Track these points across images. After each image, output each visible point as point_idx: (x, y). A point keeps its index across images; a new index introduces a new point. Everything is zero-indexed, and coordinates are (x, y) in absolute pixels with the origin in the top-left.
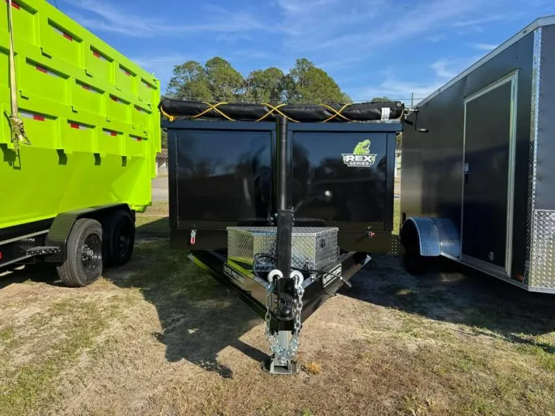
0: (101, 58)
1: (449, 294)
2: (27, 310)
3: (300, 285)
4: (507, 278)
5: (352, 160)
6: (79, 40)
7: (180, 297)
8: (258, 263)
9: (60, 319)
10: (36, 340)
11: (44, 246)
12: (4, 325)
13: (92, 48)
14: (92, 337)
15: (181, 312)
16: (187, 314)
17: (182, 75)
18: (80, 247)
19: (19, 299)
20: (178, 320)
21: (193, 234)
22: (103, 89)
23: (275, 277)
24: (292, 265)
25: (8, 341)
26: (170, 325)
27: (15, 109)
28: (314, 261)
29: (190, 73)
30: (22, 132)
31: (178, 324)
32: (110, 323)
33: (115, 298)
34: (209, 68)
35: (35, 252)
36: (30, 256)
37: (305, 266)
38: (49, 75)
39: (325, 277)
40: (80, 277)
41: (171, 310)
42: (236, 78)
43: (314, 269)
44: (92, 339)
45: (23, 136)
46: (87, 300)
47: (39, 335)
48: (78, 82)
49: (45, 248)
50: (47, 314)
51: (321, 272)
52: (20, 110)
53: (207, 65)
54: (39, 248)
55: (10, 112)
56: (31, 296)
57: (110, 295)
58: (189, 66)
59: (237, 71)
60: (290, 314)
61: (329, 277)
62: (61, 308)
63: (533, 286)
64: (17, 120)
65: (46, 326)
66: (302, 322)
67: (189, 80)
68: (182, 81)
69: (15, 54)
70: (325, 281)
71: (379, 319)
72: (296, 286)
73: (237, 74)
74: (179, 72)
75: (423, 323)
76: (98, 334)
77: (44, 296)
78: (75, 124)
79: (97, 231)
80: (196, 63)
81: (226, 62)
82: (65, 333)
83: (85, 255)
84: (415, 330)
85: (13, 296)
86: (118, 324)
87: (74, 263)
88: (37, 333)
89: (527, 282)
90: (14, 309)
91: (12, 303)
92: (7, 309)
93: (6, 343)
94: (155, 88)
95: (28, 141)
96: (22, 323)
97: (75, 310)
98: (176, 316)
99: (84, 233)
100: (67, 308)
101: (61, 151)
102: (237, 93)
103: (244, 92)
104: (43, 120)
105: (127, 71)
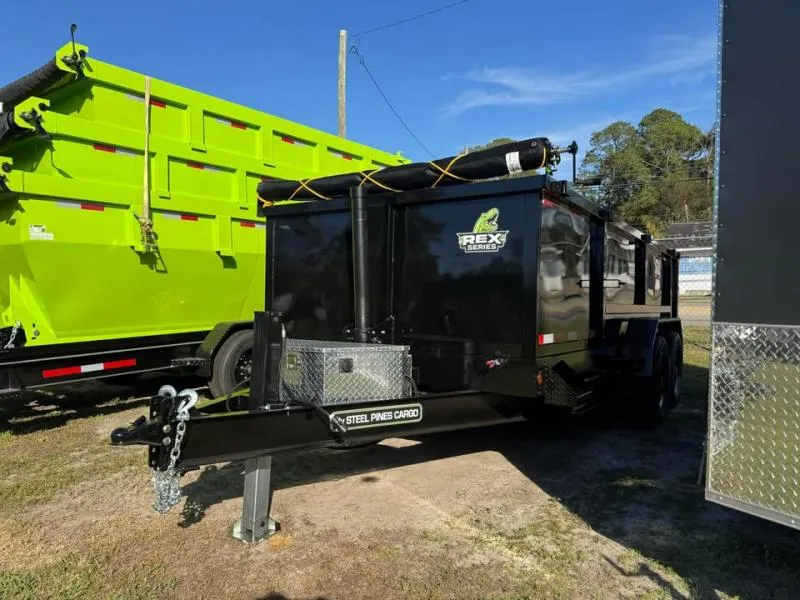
0: (295, 143)
5: (471, 242)
13: (278, 134)
17: (604, 145)
27: (145, 210)
29: (615, 140)
34: (645, 128)
35: (182, 362)
36: (175, 366)
42: (689, 135)
49: (194, 359)
53: (642, 124)
54: (188, 359)
58: (613, 131)
59: (692, 124)
67: (614, 150)
68: (603, 153)
73: (692, 129)
74: (598, 140)
78: (248, 223)
80: (625, 124)
81: (674, 115)
101: (218, 253)
102: (691, 159)
103: (703, 156)
104: (196, 220)
105: (346, 155)
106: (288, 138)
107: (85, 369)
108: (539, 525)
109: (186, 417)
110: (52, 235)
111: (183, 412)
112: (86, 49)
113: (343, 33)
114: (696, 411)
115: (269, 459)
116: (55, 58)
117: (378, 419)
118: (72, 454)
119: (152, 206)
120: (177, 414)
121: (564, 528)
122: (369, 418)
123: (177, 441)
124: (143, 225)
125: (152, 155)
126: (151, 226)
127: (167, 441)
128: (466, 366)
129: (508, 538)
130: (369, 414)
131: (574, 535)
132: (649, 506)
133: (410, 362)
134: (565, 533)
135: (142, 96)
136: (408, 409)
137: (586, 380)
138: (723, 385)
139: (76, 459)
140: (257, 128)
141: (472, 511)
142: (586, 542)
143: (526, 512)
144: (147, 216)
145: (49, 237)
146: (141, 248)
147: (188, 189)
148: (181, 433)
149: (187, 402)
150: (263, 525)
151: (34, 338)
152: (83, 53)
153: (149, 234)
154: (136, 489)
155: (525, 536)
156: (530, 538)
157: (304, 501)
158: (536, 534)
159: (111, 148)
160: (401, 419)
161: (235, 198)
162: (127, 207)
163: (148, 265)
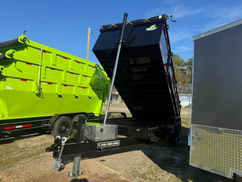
0: (80, 63)
11: (47, 124)
13: (76, 61)
18: (58, 126)
22: (80, 74)
28: (95, 137)
35: (44, 125)
42: (181, 62)
48: (68, 72)
55: (37, 83)
59: (182, 59)
73: (182, 60)
78: (65, 85)
81: (178, 56)
101: (57, 94)
102: (182, 68)
103: (185, 68)
104: (52, 84)
105: (93, 67)
106: (78, 62)
107: (17, 127)
108: (149, 172)
109: (64, 144)
110: (12, 88)
111: (63, 143)
112: (27, 37)
113: (89, 29)
114: (185, 142)
115: (80, 155)
116: (18, 38)
117: (109, 145)
118: (14, 153)
119: (41, 80)
120: (62, 144)
121: (155, 173)
122: (107, 145)
123: (61, 151)
124: (38, 86)
125: (41, 66)
126: (40, 86)
127: (59, 151)
128: (129, 130)
129: (141, 176)
130: (107, 143)
131: (157, 174)
132: (175, 167)
133: (117, 129)
134: (155, 174)
135: (40, 50)
136: (116, 142)
137: (159, 134)
138: (193, 138)
139: (15, 154)
140: (70, 59)
141: (131, 169)
142: (160, 176)
143: (145, 169)
144: (39, 83)
145: (11, 88)
146: (37, 92)
147: (51, 76)
148: (63, 149)
149: (64, 140)
150: (78, 172)
151: (2, 117)
152: (26, 38)
153: (39, 88)
154: (38, 163)
155: (146, 175)
156: (147, 175)
157: (86, 166)
158: (148, 175)
159: (30, 64)
160: (115, 145)
161: (63, 78)
162: (33, 80)
163: (38, 96)
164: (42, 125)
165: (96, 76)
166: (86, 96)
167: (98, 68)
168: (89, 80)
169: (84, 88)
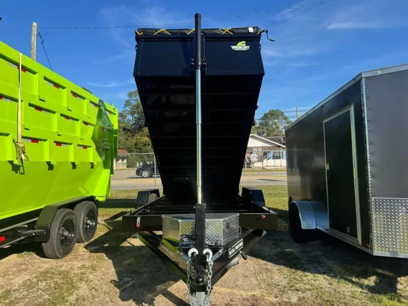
0: (78, 97)
1: (324, 257)
2: (20, 277)
3: (210, 259)
4: (359, 245)
6: (64, 88)
7: (129, 265)
8: (183, 241)
9: (44, 284)
10: (27, 300)
11: (34, 229)
12: (4, 289)
13: (72, 92)
14: (67, 297)
15: (130, 277)
16: (135, 278)
17: (134, 98)
18: (59, 230)
19: (15, 269)
20: (128, 282)
21: (139, 220)
22: (79, 119)
23: (193, 253)
24: (207, 243)
25: (7, 301)
26: (122, 286)
27: (20, 138)
28: (222, 239)
30: (24, 153)
31: (128, 285)
32: (79, 285)
33: (83, 266)
35: (28, 234)
36: (24, 237)
37: (216, 243)
38: (43, 113)
39: (230, 250)
40: (59, 252)
41: (123, 275)
43: (222, 244)
44: (67, 298)
45: (24, 155)
46: (63, 268)
47: (29, 296)
48: (62, 115)
49: (35, 231)
50: (34, 280)
51: (227, 247)
52: (23, 137)
54: (30, 231)
55: (17, 140)
56: (23, 267)
57: (80, 265)
60: (203, 281)
61: (233, 250)
62: (44, 275)
63: (376, 251)
64: (20, 145)
65: (34, 289)
66: (212, 285)
68: (134, 102)
69: (22, 101)
70: (230, 253)
71: (272, 278)
72: (208, 260)
74: (132, 96)
75: (303, 280)
76: (71, 294)
77: (33, 266)
78: (58, 144)
79: (72, 218)
82: (48, 294)
83: (63, 235)
84: (297, 286)
85: (10, 267)
86: (85, 286)
87: (55, 241)
88: (27, 295)
89: (372, 249)
90: (11, 277)
91: (9, 273)
92: (6, 277)
93: (6, 303)
94: (114, 114)
95: (28, 159)
96: (16, 287)
97: (54, 276)
98: (127, 280)
99: (63, 219)
100: (49, 275)
101: (49, 162)
104: (38, 142)
105: (96, 105)
106: (75, 94)
113: (35, 24)
124: (20, 147)
126: (24, 147)
135: (17, 65)
160: (240, 247)
161: (55, 129)
162: (7, 135)
163: (15, 171)
164: (24, 235)
165: (101, 124)
166: (87, 163)
167: (102, 108)
168: (90, 130)
169: (85, 147)
